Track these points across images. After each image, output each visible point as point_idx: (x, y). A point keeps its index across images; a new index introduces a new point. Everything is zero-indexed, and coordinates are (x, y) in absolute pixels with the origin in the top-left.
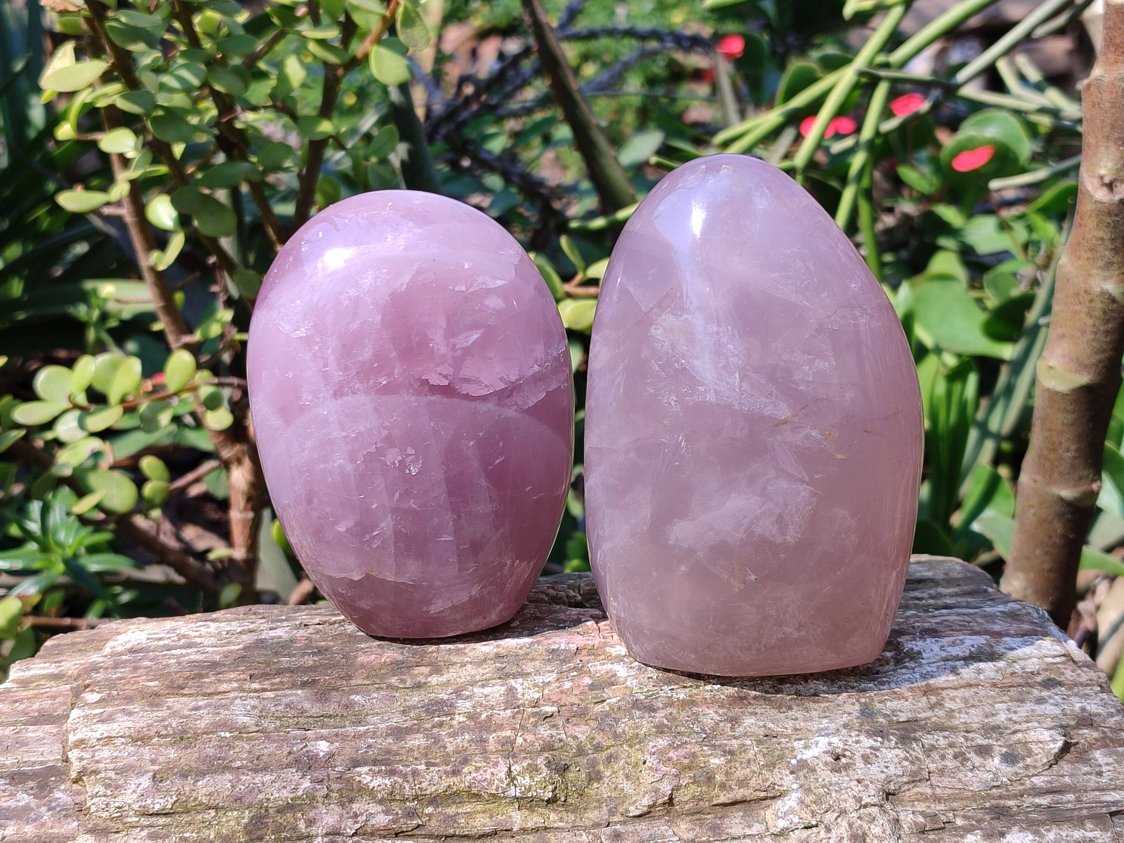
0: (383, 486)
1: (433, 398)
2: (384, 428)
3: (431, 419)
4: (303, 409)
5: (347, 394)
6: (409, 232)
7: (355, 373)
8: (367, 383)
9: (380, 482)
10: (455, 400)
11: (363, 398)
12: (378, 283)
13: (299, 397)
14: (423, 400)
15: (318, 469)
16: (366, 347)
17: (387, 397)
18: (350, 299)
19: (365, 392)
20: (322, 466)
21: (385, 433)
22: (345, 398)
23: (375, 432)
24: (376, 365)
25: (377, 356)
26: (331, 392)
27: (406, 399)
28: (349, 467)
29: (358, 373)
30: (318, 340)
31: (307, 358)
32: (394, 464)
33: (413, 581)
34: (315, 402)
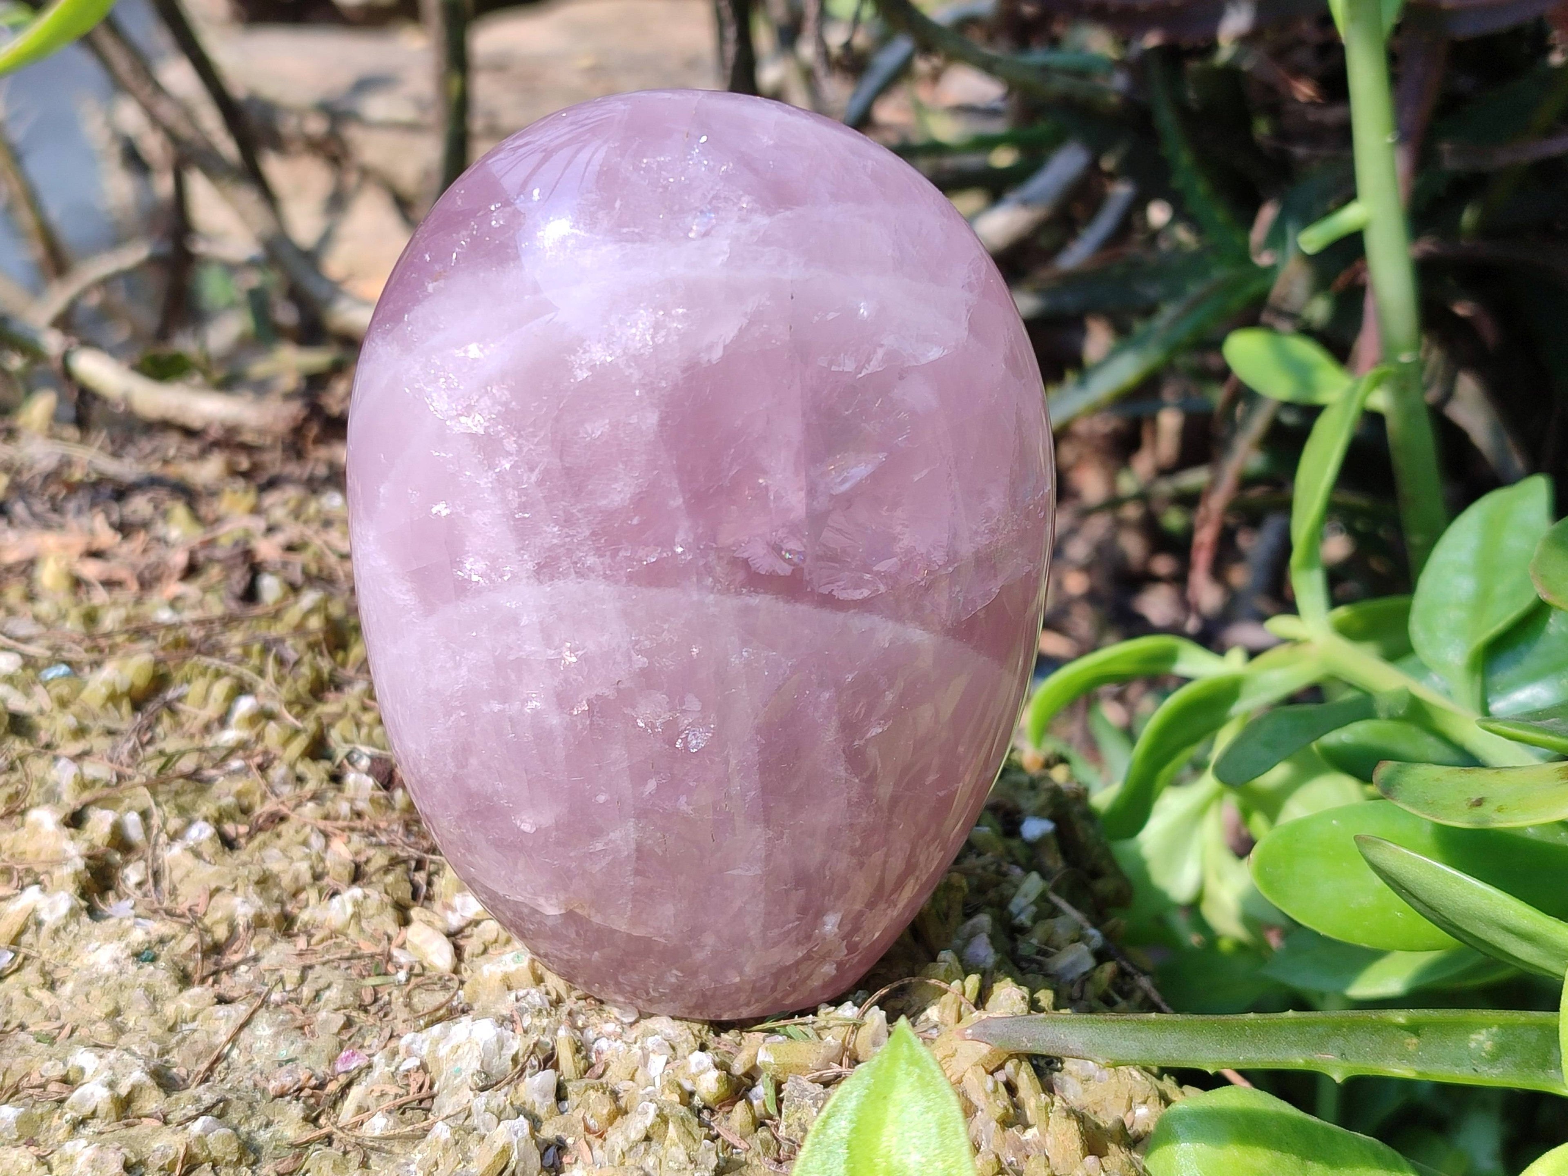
0: (626, 764)
1: (755, 600)
2: (639, 652)
3: (745, 643)
4: (463, 588)
5: (565, 575)
6: (742, 220)
7: (587, 533)
8: (614, 555)
9: (617, 753)
10: (803, 608)
11: (601, 588)
12: (660, 340)
13: (457, 563)
14: (732, 603)
15: (486, 709)
16: (616, 480)
17: (654, 591)
18: (592, 368)
19: (606, 577)
20: (496, 707)
21: (641, 661)
22: (560, 583)
23: (619, 658)
24: (635, 521)
25: (640, 502)
26: (530, 566)
27: (695, 597)
28: (554, 720)
29: (593, 534)
30: (510, 445)
31: (482, 482)
32: (653, 727)
33: (664, 936)
34: (492, 581)
